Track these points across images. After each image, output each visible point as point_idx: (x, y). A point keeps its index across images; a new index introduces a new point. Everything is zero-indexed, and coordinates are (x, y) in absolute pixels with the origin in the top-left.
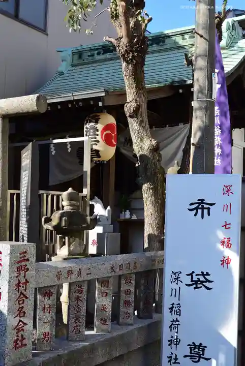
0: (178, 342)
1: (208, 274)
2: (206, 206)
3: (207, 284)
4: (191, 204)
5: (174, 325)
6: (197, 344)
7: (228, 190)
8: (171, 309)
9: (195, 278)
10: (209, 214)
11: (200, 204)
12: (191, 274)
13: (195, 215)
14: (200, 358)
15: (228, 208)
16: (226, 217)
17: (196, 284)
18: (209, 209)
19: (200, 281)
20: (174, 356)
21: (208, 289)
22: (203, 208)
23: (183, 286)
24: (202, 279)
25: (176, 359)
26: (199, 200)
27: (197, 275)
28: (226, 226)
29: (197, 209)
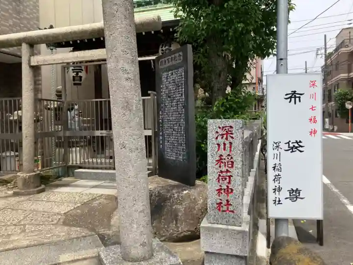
0: (280, 189)
1: (300, 142)
2: (297, 96)
3: (300, 149)
4: (287, 95)
5: (277, 178)
6: (295, 189)
7: (313, 84)
8: (274, 168)
9: (291, 145)
10: (300, 101)
11: (293, 94)
12: (288, 143)
13: (290, 102)
14: (297, 198)
15: (314, 96)
16: (312, 102)
17: (292, 149)
18: (299, 97)
19: (295, 147)
20: (277, 200)
21: (301, 151)
22: (295, 97)
23: (282, 151)
24: (296, 145)
25: (279, 201)
26: (292, 92)
27: (293, 143)
28: (312, 108)
29: (291, 98)
